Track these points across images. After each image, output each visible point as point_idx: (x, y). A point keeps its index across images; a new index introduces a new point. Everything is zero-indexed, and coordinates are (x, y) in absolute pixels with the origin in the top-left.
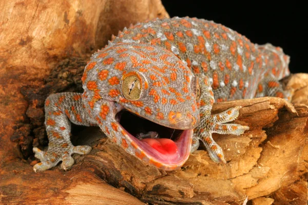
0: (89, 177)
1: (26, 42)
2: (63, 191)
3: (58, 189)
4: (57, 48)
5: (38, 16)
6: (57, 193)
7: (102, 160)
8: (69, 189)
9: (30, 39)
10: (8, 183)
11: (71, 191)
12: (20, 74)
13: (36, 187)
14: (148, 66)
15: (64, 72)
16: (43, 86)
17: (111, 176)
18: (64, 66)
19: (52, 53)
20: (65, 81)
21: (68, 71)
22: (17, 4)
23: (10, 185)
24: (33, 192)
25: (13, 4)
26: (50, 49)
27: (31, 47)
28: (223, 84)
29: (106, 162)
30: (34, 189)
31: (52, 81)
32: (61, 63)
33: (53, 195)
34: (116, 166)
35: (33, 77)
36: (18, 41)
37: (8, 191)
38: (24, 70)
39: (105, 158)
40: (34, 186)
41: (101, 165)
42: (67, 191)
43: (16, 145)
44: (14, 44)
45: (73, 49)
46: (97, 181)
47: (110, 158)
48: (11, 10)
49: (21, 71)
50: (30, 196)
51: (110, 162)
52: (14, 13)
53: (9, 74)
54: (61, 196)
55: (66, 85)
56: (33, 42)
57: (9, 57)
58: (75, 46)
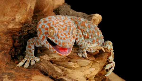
0: (38, 73)
1: (14, 20)
2: (30, 78)
3: (28, 77)
4: (23, 20)
5: (18, 11)
6: (28, 78)
7: (42, 66)
8: (32, 77)
9: (15, 19)
10: (10, 72)
11: (33, 78)
12: (11, 31)
13: (20, 75)
14: (58, 24)
15: (26, 29)
16: (19, 35)
17: (45, 72)
18: (26, 27)
19: (21, 22)
20: (26, 33)
21: (27, 29)
22: (11, 7)
23: (11, 73)
24: (19, 77)
25: (10, 7)
26: (21, 21)
27: (15, 21)
28: (90, 37)
29: (43, 67)
30: (20, 76)
31: (22, 33)
32: (25, 26)
33: (26, 79)
34: (47, 69)
35: (16, 31)
36: (11, 19)
37: (10, 75)
38: (13, 29)
39: (43, 66)
40: (19, 74)
41: (42, 68)
42: (31, 78)
43: (10, 56)
44: (10, 20)
45: (27, 19)
46: (41, 75)
47: (45, 66)
48: (9, 9)
49: (12, 30)
50: (18, 78)
51: (45, 67)
52: (10, 10)
53: (8, 31)
54: (29, 80)
55: (27, 34)
56: (16, 19)
57: (8, 25)
58: (28, 18)
